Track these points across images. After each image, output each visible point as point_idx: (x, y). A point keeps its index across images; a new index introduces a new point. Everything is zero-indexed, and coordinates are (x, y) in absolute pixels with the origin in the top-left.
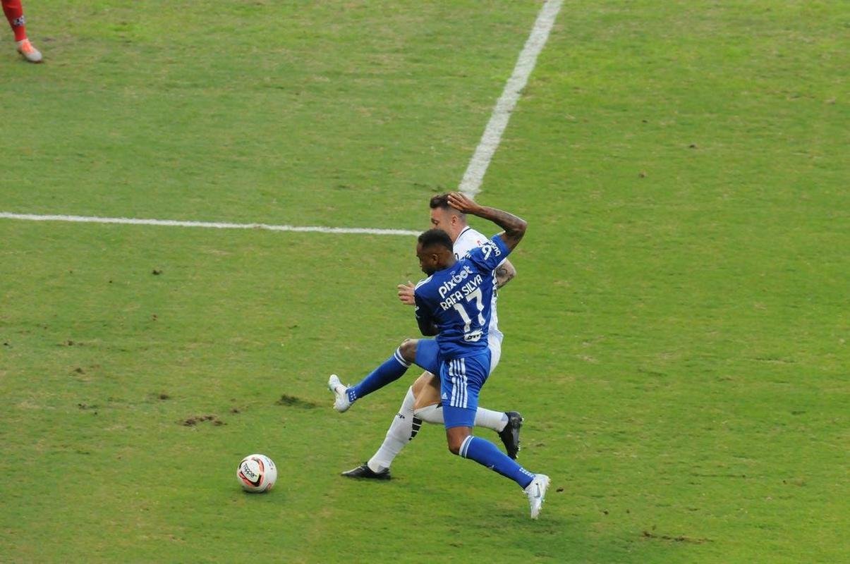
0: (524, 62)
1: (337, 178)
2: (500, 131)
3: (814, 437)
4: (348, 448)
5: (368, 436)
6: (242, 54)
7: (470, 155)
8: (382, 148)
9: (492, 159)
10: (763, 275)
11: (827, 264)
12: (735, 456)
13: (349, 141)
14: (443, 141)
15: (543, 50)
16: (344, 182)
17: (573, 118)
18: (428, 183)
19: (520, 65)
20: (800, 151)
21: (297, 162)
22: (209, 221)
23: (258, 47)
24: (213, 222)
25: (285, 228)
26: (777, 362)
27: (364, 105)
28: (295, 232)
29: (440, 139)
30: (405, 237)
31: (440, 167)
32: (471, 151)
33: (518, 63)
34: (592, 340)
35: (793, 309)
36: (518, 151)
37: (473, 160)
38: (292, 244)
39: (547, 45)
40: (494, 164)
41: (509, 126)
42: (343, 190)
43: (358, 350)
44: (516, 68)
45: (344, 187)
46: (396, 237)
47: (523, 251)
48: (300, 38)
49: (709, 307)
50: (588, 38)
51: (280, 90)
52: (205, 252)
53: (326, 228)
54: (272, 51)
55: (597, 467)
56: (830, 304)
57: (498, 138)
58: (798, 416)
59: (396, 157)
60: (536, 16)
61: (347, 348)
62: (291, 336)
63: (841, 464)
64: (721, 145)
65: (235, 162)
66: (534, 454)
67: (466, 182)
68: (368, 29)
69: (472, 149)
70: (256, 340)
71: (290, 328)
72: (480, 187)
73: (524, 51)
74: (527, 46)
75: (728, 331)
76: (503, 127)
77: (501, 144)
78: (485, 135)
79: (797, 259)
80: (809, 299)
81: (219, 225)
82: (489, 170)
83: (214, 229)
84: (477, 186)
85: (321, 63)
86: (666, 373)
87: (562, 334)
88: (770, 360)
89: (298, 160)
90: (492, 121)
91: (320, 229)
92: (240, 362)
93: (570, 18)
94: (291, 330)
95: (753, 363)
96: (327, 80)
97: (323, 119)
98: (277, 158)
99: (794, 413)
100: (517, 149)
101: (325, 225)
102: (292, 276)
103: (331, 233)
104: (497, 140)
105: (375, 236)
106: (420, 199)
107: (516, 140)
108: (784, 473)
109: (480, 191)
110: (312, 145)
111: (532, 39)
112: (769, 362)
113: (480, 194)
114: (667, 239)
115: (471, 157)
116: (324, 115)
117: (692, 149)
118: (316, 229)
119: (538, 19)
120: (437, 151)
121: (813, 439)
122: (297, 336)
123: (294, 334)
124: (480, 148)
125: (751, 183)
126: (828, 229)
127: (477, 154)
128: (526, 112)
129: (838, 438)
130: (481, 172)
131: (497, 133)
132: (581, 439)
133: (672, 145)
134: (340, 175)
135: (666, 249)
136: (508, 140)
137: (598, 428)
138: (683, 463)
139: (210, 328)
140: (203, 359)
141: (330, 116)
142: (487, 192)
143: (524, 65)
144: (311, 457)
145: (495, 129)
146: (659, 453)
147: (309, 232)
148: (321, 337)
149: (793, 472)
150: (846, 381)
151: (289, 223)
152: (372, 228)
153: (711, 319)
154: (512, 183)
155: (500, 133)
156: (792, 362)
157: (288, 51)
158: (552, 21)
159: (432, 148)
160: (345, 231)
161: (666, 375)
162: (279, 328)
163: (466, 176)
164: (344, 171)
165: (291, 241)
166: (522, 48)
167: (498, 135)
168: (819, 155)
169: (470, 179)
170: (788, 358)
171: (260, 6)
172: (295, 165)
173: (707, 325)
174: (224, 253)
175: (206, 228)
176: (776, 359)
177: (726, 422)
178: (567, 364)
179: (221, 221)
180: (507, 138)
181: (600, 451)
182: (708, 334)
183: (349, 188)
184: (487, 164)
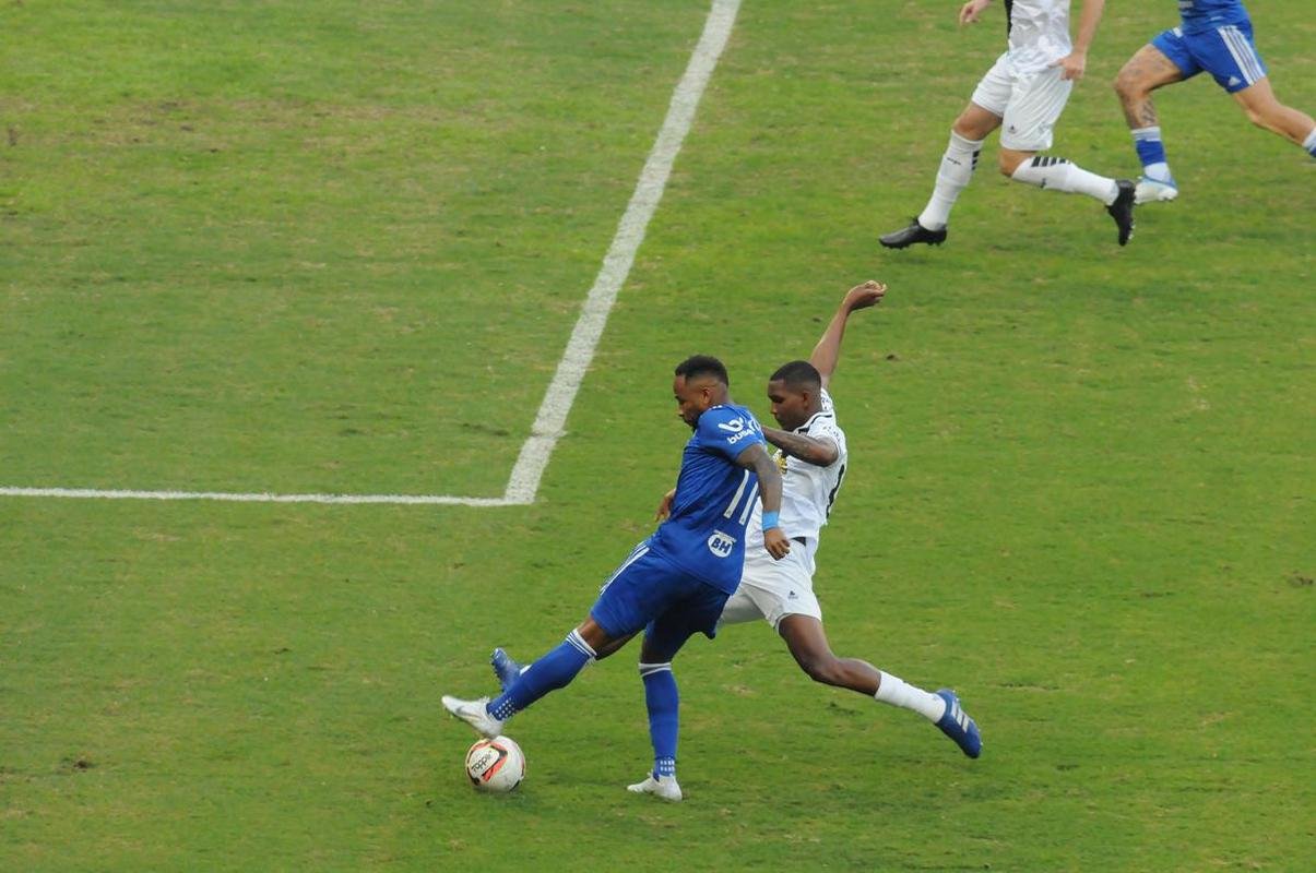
0: (626, 233)
1: (343, 418)
2: (593, 340)
3: (1092, 804)
4: (372, 837)
5: (404, 817)
6: (190, 229)
7: (547, 379)
8: (411, 370)
9: (582, 383)
10: (1006, 554)
11: (1105, 535)
12: (973, 837)
13: (361, 360)
14: (506, 358)
15: (656, 213)
16: (354, 425)
17: (705, 317)
18: (484, 423)
19: (621, 238)
20: (1058, 362)
21: (280, 395)
22: (146, 490)
23: (214, 217)
24: (152, 491)
25: (265, 497)
26: (1033, 689)
27: (382, 304)
28: (279, 503)
29: (502, 355)
30: (450, 507)
31: (502, 397)
32: (547, 372)
33: (619, 234)
34: (744, 661)
35: (1054, 607)
36: (621, 370)
37: (553, 385)
38: (277, 523)
39: (661, 204)
40: (586, 390)
41: (607, 332)
42: (355, 437)
43: (384, 684)
44: (615, 242)
45: (354, 432)
46: (437, 508)
47: (634, 526)
48: (278, 202)
49: (926, 605)
50: (724, 193)
51: (251, 283)
52: (140, 537)
53: (328, 497)
54: (236, 223)
55: (760, 858)
56: (1114, 597)
57: (591, 351)
58: (1068, 773)
59: (433, 383)
60: (643, 162)
61: (366, 681)
62: (278, 665)
63: (1137, 845)
64: (935, 354)
65: (184, 396)
66: (662, 839)
67: (542, 419)
68: (383, 186)
69: (550, 368)
70: (227, 673)
71: (277, 653)
72: (565, 428)
73: (625, 215)
74: (631, 207)
75: (954, 643)
76: (599, 332)
77: (595, 360)
78: (569, 346)
79: (1057, 529)
80: (1079, 591)
81: (161, 496)
82: (578, 400)
83: (154, 501)
84: (562, 424)
85: (314, 241)
86: (861, 710)
87: (699, 653)
88: (1021, 686)
89: (282, 390)
90: (580, 323)
91: (320, 498)
92: (200, 706)
93: (696, 162)
94: (278, 656)
95: (994, 691)
96: (323, 265)
97: (318, 326)
98: (248, 389)
99: (1061, 768)
100: (620, 367)
101: (326, 491)
102: (279, 573)
103: (335, 504)
104: (588, 356)
105: (403, 506)
106: (471, 447)
107: (618, 353)
108: (1048, 861)
109: (565, 433)
110: (303, 367)
111: (637, 196)
112: (1020, 689)
113: (565, 437)
114: (857, 501)
115: (550, 381)
116: (320, 321)
117: (890, 362)
118: (312, 497)
119: (646, 166)
120: (497, 372)
121: (1090, 808)
122: (289, 664)
123: (283, 662)
124: (563, 366)
125: (984, 412)
126: (1104, 482)
127: (558, 375)
128: (632, 310)
129: (1131, 805)
130: (566, 404)
131: (591, 343)
132: (732, 815)
133: (859, 356)
134: (345, 413)
135: (856, 517)
136: (606, 354)
137: (758, 797)
138: (892, 849)
139: (151, 656)
140: (143, 704)
141: (328, 321)
142: (576, 435)
143: (629, 236)
144: (315, 852)
145: (585, 337)
146: (855, 834)
147: (301, 503)
148: (326, 665)
149: (1061, 859)
150: (1139, 716)
151: (270, 489)
152: (400, 495)
153: (928, 624)
154: (614, 419)
155: (596, 343)
156: (1056, 688)
157: (261, 222)
158: (670, 167)
159: (489, 368)
160: (358, 500)
161: (861, 713)
162: (257, 653)
163: (543, 411)
164: (353, 407)
165: (276, 518)
166: (622, 211)
167: (590, 346)
168: (1087, 366)
169: (549, 415)
170: (1050, 682)
171: (217, 154)
172: (277, 399)
173: (921, 634)
174: (172, 539)
175: (142, 500)
176: (1031, 685)
177: (956, 783)
178: (708, 699)
179: (163, 488)
180: (604, 350)
181: (761, 834)
182: (925, 648)
183: (361, 433)
184: (574, 391)
